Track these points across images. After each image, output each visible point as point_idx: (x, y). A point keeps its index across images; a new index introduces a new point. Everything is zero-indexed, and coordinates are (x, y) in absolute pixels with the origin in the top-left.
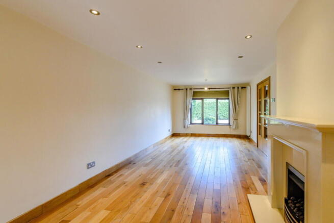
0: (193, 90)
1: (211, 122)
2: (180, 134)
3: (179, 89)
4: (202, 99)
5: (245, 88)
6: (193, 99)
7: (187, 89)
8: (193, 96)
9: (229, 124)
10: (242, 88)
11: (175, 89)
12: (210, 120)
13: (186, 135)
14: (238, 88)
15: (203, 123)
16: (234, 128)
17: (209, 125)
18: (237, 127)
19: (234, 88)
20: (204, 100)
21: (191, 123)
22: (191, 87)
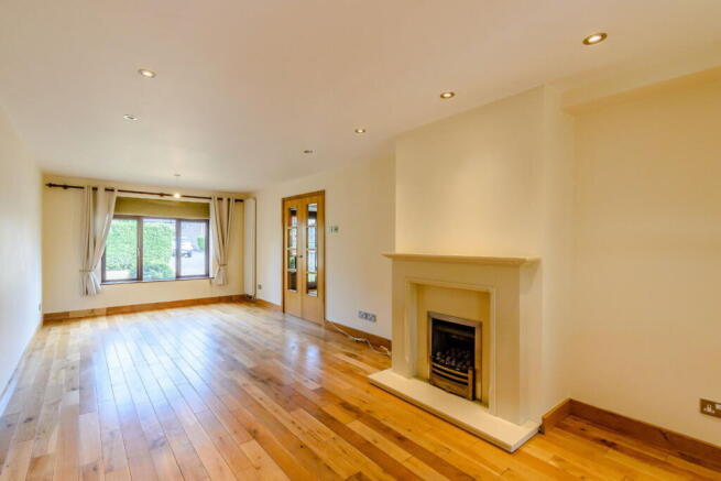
0: (116, 194)
1: (160, 275)
2: (67, 314)
3: (65, 187)
4: (138, 218)
5: (241, 201)
6: (115, 217)
7: (95, 189)
8: (117, 209)
9: (207, 275)
10: (236, 201)
11: (50, 185)
12: (156, 269)
13: (92, 315)
14: (229, 200)
15: (139, 278)
16: (221, 282)
17: (155, 281)
18: (226, 281)
19: (220, 199)
20: (145, 220)
21: (103, 281)
22: (109, 186)
